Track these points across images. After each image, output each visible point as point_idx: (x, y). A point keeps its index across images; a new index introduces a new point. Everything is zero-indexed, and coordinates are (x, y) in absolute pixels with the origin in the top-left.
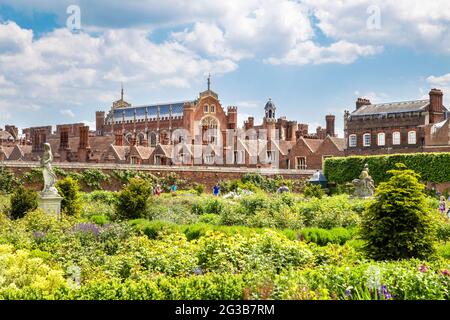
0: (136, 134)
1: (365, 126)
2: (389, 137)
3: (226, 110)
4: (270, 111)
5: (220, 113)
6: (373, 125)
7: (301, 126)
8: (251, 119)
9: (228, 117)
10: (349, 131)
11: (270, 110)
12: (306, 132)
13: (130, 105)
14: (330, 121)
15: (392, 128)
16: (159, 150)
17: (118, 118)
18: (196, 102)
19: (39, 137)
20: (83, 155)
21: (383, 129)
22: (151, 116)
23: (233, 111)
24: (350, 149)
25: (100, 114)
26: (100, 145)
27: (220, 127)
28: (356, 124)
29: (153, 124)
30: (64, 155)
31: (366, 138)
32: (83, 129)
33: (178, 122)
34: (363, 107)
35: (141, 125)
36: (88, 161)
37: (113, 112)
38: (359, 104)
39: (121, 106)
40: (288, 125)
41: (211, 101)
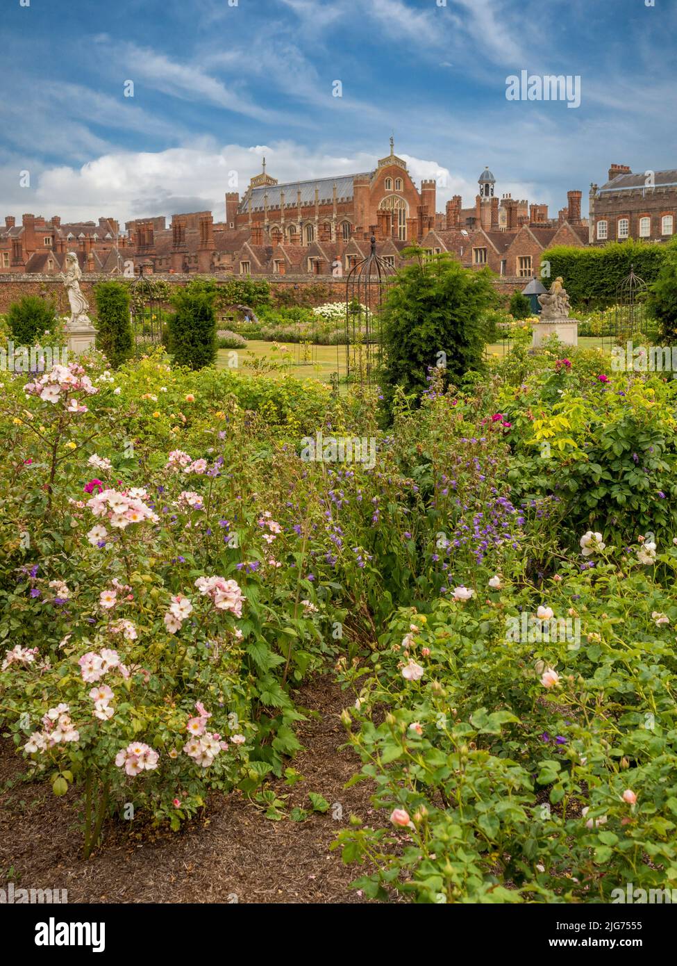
0: (284, 226)
1: (621, 208)
2: (656, 224)
3: (418, 186)
4: (487, 186)
5: (409, 191)
6: (632, 207)
7: (534, 209)
8: (457, 200)
9: (422, 197)
10: (597, 215)
11: (486, 184)
12: (542, 217)
13: (275, 181)
14: (574, 199)
15: (662, 209)
16: (313, 250)
17: (257, 203)
18: (372, 175)
19: (143, 234)
20: (205, 260)
21: (648, 212)
22: (307, 197)
23: (429, 187)
24: (598, 243)
25: (231, 197)
26: (229, 244)
27: (409, 212)
28: (607, 205)
29: (308, 210)
30: (178, 260)
31: (622, 226)
32: (205, 221)
33: (346, 206)
34: (619, 178)
35: (291, 212)
36: (213, 268)
37: (252, 192)
38: (612, 174)
39: (262, 183)
40: (511, 206)
41: (395, 171)
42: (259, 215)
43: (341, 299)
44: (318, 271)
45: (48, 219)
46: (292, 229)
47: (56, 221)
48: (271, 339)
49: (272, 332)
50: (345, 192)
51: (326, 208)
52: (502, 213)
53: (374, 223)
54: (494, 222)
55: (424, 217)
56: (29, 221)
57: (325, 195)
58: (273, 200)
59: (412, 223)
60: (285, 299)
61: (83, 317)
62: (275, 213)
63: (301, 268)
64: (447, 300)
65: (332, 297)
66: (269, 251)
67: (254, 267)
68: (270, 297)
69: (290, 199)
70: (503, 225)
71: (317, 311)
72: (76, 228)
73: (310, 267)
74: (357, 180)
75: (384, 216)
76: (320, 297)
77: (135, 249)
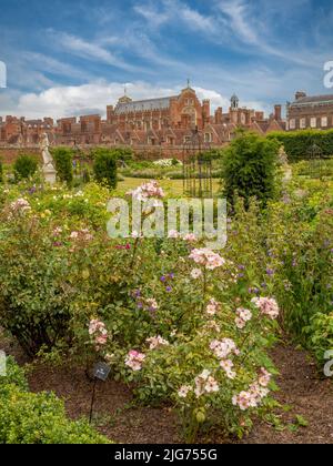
0: (135, 122)
1: (302, 113)
2: (319, 121)
3: (201, 102)
5: (197, 105)
6: (306, 113)
7: (258, 114)
8: (220, 109)
9: (203, 108)
10: (290, 117)
11: (234, 101)
12: (261, 117)
13: (131, 100)
14: (278, 109)
15: (321, 114)
16: (151, 134)
17: (122, 110)
18: (178, 97)
19: (66, 125)
20: (97, 138)
21: (315, 115)
22: (147, 107)
23: (206, 103)
24: (290, 130)
25: (109, 108)
26: (109, 131)
27: (197, 115)
28: (295, 112)
29: (147, 114)
30: (84, 138)
31: (302, 122)
32: (97, 119)
33: (166, 112)
34: (300, 98)
35: (139, 115)
36: (101, 142)
37: (119, 105)
38: (297, 97)
39: (124, 101)
40: (247, 113)
41: (189, 95)
42: (123, 116)
43: (167, 157)
44: (153, 143)
45: (18, 118)
46: (139, 123)
47: (23, 119)
48: (135, 177)
49: (136, 173)
50: (165, 105)
51: (156, 113)
52: (243, 115)
53: (180, 120)
54: (239, 120)
55: (204, 118)
56: (10, 119)
57: (156, 106)
58: (130, 109)
59: (198, 120)
60: (140, 157)
61: (50, 165)
62: (131, 115)
63: (145, 142)
64: (257, 155)
65: (163, 156)
66: (128, 134)
67: (121, 142)
68: (133, 155)
69: (138, 108)
70: (243, 122)
71: (156, 163)
72: (32, 122)
73: (149, 141)
74: (171, 99)
75: (185, 117)
76: (157, 156)
77: (62, 133)
